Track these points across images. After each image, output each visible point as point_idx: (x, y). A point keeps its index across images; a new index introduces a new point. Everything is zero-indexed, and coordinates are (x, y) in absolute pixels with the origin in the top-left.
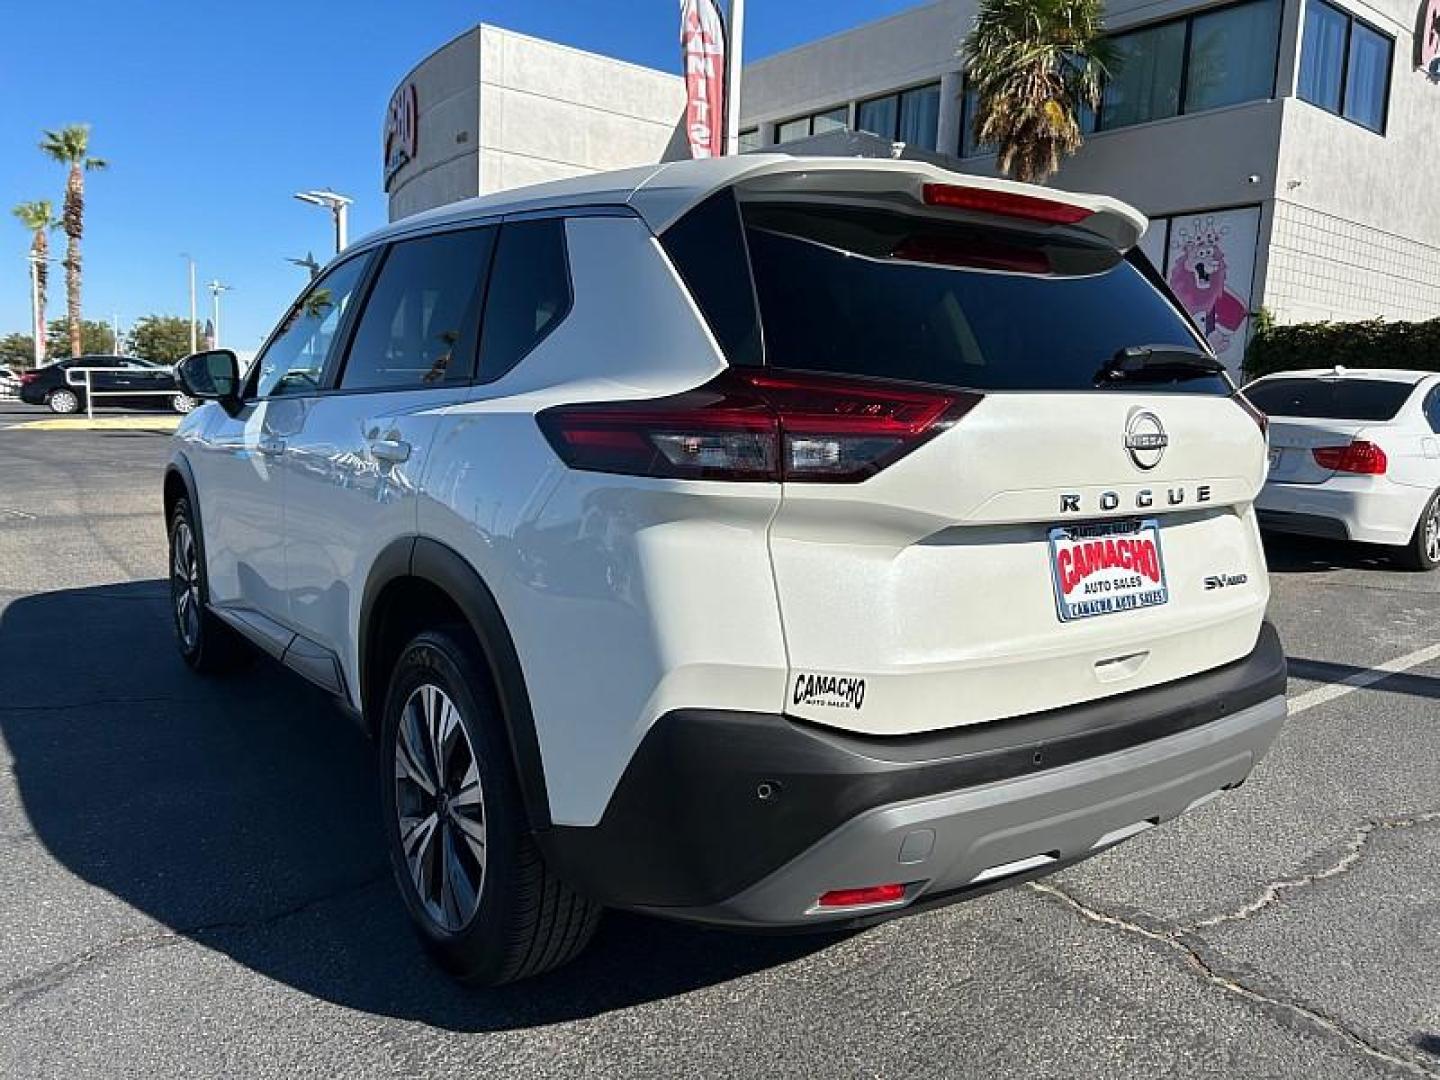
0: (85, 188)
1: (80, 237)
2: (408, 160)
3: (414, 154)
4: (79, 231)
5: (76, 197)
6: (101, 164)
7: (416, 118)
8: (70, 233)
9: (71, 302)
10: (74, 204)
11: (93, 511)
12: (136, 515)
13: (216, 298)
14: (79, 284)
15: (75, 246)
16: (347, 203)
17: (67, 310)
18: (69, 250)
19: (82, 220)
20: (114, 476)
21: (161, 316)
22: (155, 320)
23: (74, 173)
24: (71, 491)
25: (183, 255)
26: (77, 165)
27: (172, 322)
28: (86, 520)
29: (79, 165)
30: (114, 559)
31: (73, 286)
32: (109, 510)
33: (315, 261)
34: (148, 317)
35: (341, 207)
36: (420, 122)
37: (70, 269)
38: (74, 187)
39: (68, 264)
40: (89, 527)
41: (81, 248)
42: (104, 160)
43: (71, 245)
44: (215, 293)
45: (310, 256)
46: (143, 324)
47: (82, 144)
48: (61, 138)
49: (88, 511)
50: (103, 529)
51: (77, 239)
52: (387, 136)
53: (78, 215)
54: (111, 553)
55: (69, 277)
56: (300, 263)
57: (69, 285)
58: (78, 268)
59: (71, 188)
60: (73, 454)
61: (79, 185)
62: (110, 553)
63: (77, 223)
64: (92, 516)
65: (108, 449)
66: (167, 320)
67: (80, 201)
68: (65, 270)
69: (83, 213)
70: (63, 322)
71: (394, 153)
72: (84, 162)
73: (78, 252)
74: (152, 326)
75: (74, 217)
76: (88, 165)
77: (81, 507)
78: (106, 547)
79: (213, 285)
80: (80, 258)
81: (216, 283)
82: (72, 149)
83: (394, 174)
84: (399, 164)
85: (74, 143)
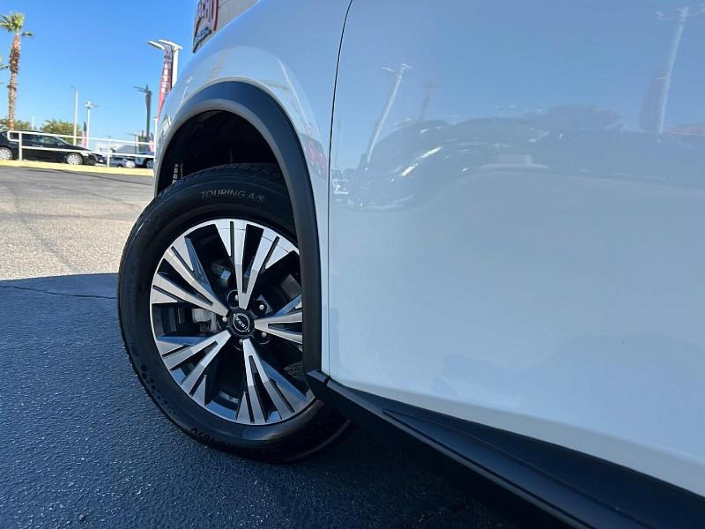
0: (22, 47)
1: (16, 72)
2: (211, 32)
3: (215, 29)
4: (17, 69)
5: (16, 51)
6: (30, 35)
7: (217, 8)
8: (12, 71)
9: (10, 107)
10: (15, 56)
11: (27, 212)
12: (63, 216)
13: (89, 111)
14: (15, 98)
15: (14, 77)
16: (179, 49)
17: (8, 112)
18: (11, 79)
19: (18, 64)
20: (39, 191)
21: (58, 121)
22: (55, 122)
23: (16, 38)
24: (9, 198)
25: (72, 87)
26: (18, 34)
27: (64, 124)
28: (23, 217)
29: (18, 33)
30: (51, 250)
31: (12, 99)
32: (39, 211)
33: (150, 89)
34: (51, 120)
35: (175, 51)
36: (219, 10)
37: (11, 89)
38: (16, 46)
39: (10, 87)
40: (25, 223)
41: (17, 79)
42: (32, 34)
43: (12, 77)
44: (89, 108)
45: (147, 87)
46: (48, 124)
47: (21, 23)
48: (10, 19)
49: (24, 211)
50: (36, 224)
51: (15, 74)
52: (198, 19)
53: (17, 61)
54: (48, 245)
55: (10, 94)
56: (140, 90)
57: (10, 98)
58: (15, 89)
59: (14, 47)
60: (11, 177)
61: (18, 45)
62: (46, 245)
63: (15, 65)
64: (26, 215)
65: (33, 177)
66: (61, 123)
67: (18, 54)
68: (8, 89)
69: (19, 60)
70: (5, 120)
71: (201, 28)
72: (21, 33)
73: (15, 81)
74: (52, 125)
75: (14, 62)
76: (24, 34)
77: (17, 208)
78: (43, 240)
79: (87, 103)
80: (17, 84)
81: (89, 103)
82: (16, 25)
83: (201, 41)
84: (205, 35)
85: (16, 22)
